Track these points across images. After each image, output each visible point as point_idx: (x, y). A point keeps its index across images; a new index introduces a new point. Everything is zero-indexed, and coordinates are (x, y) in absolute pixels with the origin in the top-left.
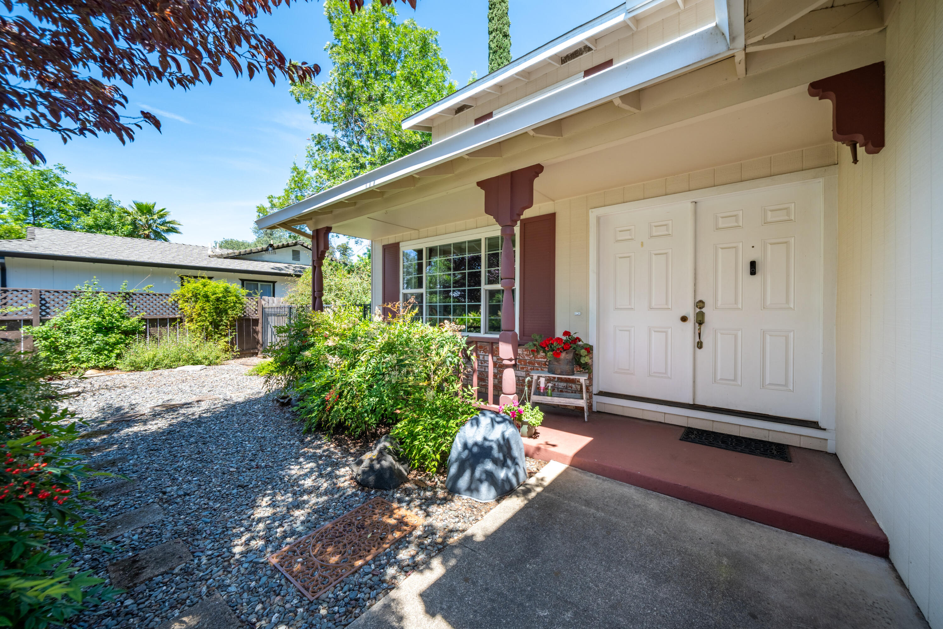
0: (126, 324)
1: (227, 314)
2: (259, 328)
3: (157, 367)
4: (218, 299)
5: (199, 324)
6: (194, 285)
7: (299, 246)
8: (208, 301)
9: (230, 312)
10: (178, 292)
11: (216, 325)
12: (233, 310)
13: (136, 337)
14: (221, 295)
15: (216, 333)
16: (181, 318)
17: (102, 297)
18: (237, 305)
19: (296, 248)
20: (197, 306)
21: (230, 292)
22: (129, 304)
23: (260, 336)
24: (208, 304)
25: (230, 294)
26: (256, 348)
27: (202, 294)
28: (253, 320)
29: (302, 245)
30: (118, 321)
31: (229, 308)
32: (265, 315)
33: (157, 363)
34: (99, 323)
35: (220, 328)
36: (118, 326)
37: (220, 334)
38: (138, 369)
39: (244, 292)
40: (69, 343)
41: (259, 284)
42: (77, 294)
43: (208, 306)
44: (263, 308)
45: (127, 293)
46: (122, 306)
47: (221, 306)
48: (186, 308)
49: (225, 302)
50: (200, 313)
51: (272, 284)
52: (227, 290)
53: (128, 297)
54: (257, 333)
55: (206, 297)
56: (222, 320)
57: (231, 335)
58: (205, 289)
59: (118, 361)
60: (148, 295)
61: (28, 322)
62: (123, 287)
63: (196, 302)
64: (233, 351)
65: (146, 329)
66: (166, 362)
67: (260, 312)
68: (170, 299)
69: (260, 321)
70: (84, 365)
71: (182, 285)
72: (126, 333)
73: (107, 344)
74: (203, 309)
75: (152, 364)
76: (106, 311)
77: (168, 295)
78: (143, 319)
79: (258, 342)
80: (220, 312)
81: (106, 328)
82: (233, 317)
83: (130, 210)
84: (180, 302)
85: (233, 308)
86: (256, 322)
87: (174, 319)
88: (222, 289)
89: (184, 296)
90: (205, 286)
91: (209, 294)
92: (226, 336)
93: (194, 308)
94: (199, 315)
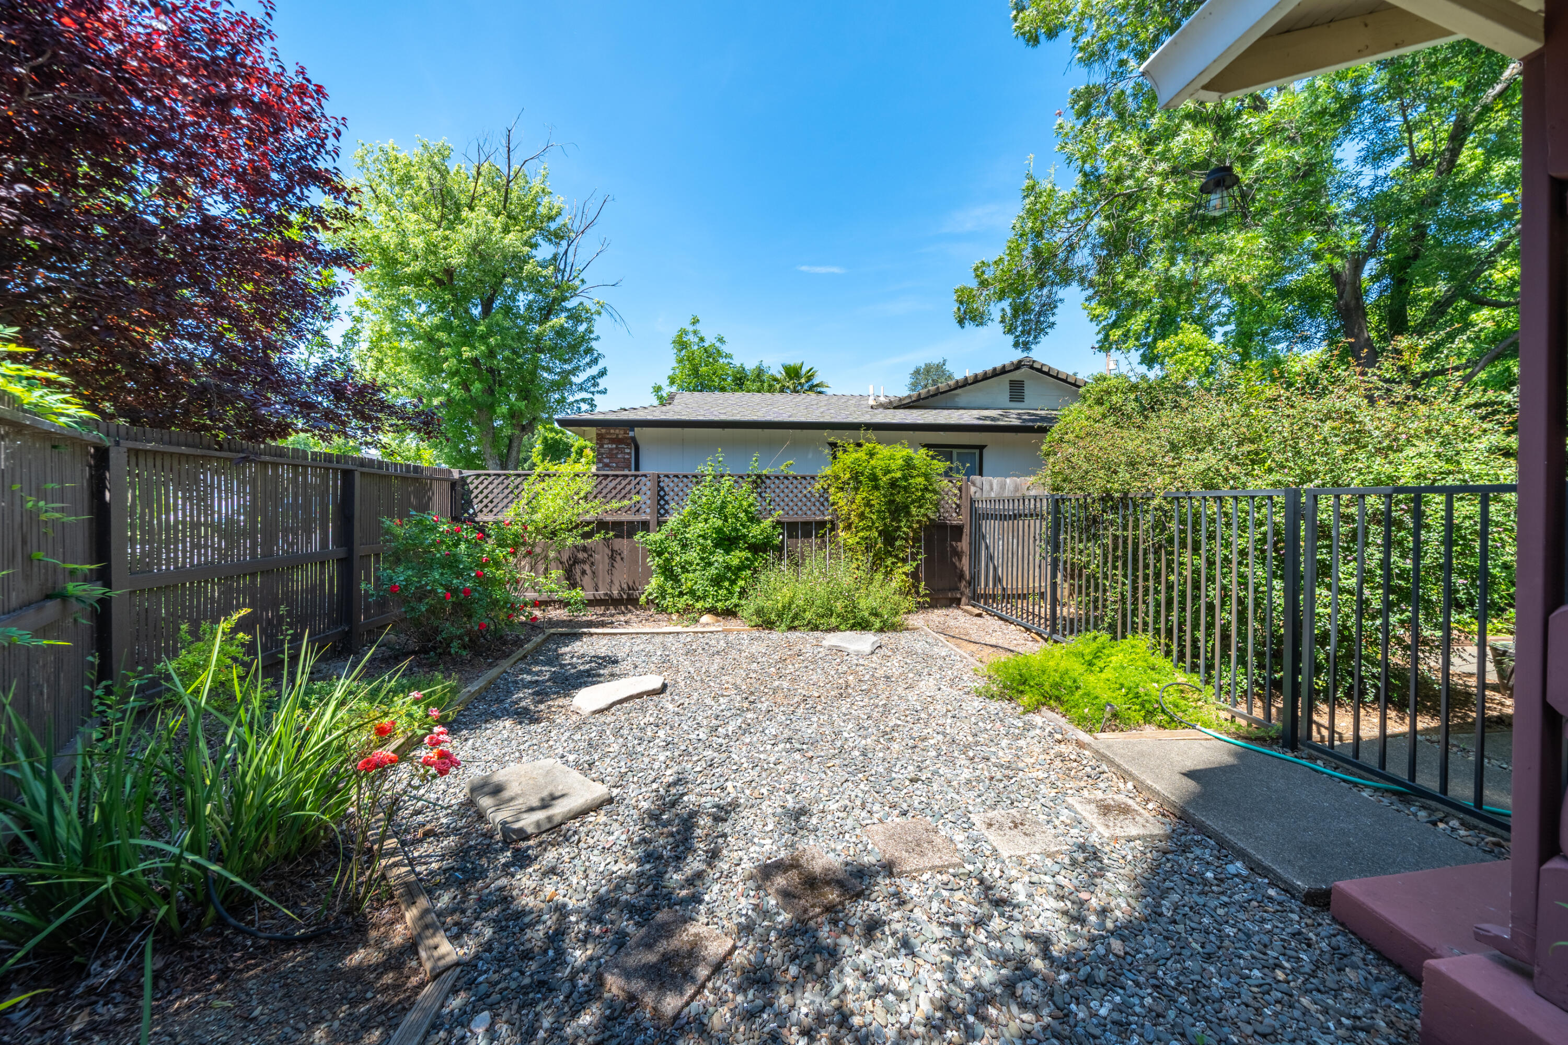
0: (755, 532)
1: (908, 514)
2: (964, 545)
3: (796, 623)
4: (893, 484)
5: (861, 534)
6: (855, 455)
7: (1023, 370)
8: (876, 488)
9: (914, 510)
10: (828, 471)
11: (889, 537)
12: (920, 507)
13: (770, 556)
14: (898, 475)
15: (889, 554)
16: (832, 522)
17: (727, 482)
18: (928, 495)
19: (1016, 375)
20: (859, 498)
21: (914, 468)
22: (760, 494)
23: (965, 561)
24: (877, 494)
25: (915, 473)
26: (957, 589)
27: (867, 472)
28: (952, 527)
29: (1032, 367)
30: (743, 526)
31: (913, 502)
32: (977, 516)
33: (795, 617)
34: (719, 530)
35: (898, 543)
36: (745, 536)
37: (896, 556)
38: (769, 625)
39: (940, 466)
40: (686, 562)
41: (955, 451)
42: (698, 479)
43: (877, 499)
44: (972, 502)
45: (759, 476)
46: (751, 500)
47: (898, 499)
48: (841, 503)
49: (905, 489)
50: (863, 513)
51: (977, 452)
52: (909, 464)
53: (759, 482)
54: (959, 555)
55: (874, 478)
56: (899, 528)
57: (914, 560)
58: (872, 462)
59: (743, 602)
60: (786, 478)
61: (645, 526)
62: (755, 465)
63: (856, 489)
64: (917, 593)
65: (782, 542)
66: (808, 615)
67: (965, 510)
68: (817, 486)
69: (966, 530)
70: (699, 605)
71: (835, 458)
72: (756, 548)
73: (728, 568)
74: (868, 504)
75: (788, 617)
76: (729, 509)
77: (813, 478)
78: (778, 522)
79: (961, 576)
80: (897, 510)
81: (729, 539)
82: (919, 522)
83: (779, 376)
84: (832, 490)
85: (920, 501)
86: (957, 531)
87: (822, 524)
88: (900, 462)
89: (837, 478)
90: (871, 455)
91: (879, 473)
92: (904, 561)
93: (853, 502)
94: (862, 516)
